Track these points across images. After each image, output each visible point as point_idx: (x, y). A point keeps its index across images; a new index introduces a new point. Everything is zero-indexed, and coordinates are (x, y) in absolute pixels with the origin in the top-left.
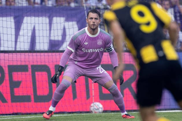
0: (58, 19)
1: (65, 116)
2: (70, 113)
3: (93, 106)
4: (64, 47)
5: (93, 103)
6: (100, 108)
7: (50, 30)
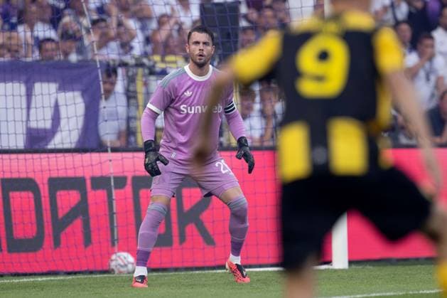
0: (45, 85)
1: (59, 280)
2: (69, 274)
3: (116, 260)
4: (56, 143)
5: (116, 253)
6: (129, 263)
7: (29, 108)
